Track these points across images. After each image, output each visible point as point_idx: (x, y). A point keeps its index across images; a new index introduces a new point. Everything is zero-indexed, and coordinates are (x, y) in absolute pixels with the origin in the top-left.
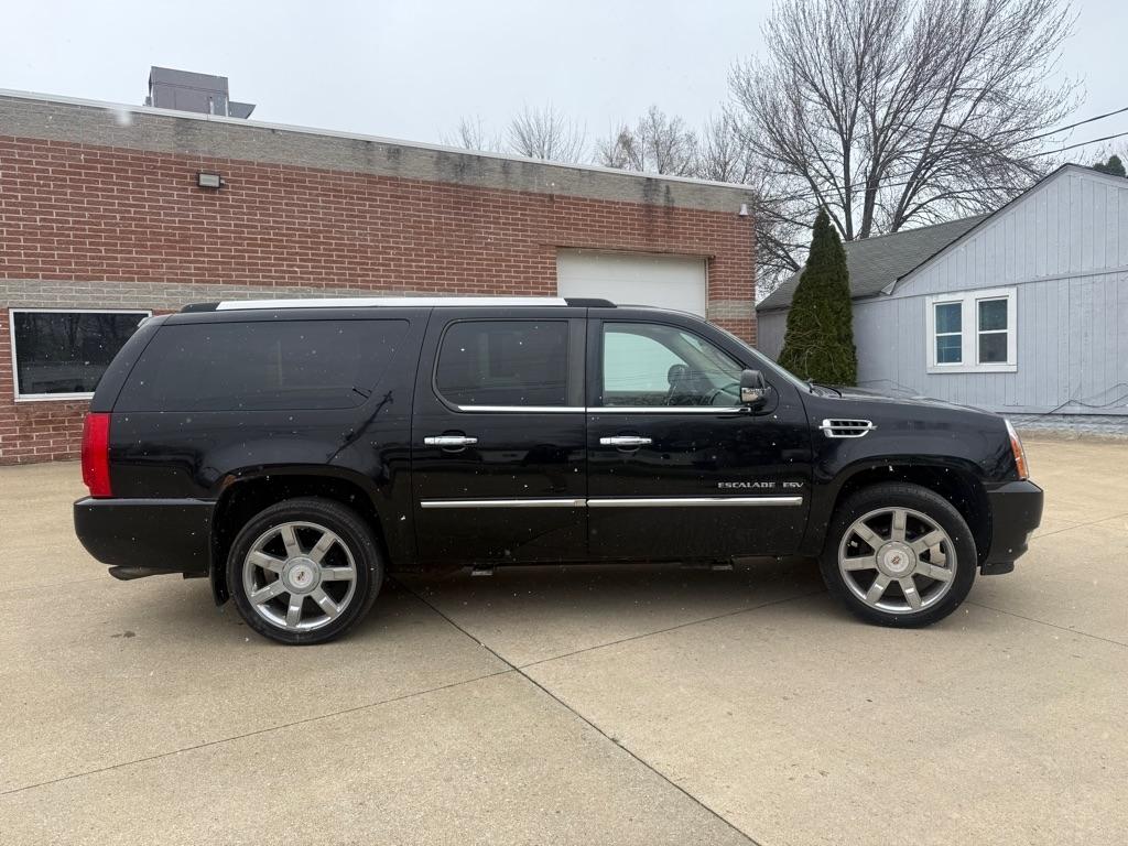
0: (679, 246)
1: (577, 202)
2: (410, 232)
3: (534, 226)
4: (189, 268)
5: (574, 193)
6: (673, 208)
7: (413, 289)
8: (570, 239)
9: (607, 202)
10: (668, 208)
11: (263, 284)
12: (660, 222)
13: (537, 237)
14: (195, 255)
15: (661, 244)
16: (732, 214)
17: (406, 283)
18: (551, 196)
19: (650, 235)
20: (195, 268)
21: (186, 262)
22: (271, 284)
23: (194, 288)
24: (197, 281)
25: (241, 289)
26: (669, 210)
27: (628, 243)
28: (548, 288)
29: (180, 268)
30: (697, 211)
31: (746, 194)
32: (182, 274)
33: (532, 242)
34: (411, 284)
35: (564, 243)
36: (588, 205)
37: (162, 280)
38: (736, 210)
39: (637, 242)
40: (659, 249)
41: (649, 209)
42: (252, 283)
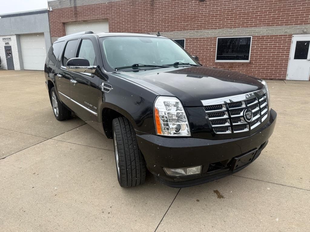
2: (268, 4)
4: (195, 26)
7: (265, 26)
11: (214, 29)
14: (197, 22)
17: (263, 24)
20: (197, 26)
21: (194, 24)
22: (216, 28)
23: (196, 32)
24: (197, 29)
25: (208, 31)
29: (193, 26)
32: (193, 28)
34: (265, 24)
37: (188, 30)
42: (211, 29)
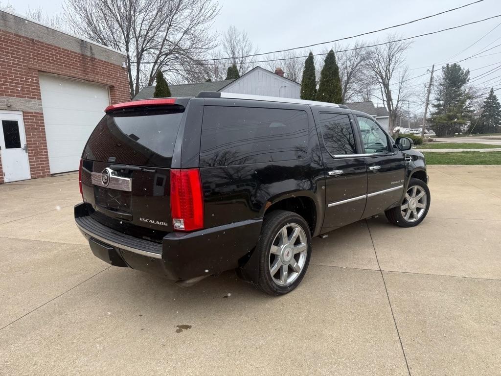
0: (98, 78)
1: (48, 47)
3: (24, 56)
5: (45, 40)
6: (94, 58)
8: (45, 67)
9: (63, 49)
10: (92, 58)
12: (89, 64)
13: (27, 63)
15: (91, 77)
16: (119, 66)
18: (33, 40)
19: (85, 71)
26: (93, 59)
27: (75, 74)
28: (35, 95)
30: (105, 62)
31: (124, 57)
33: (24, 66)
35: (42, 69)
36: (53, 49)
38: (120, 65)
39: (79, 74)
40: (90, 79)
41: (84, 57)
